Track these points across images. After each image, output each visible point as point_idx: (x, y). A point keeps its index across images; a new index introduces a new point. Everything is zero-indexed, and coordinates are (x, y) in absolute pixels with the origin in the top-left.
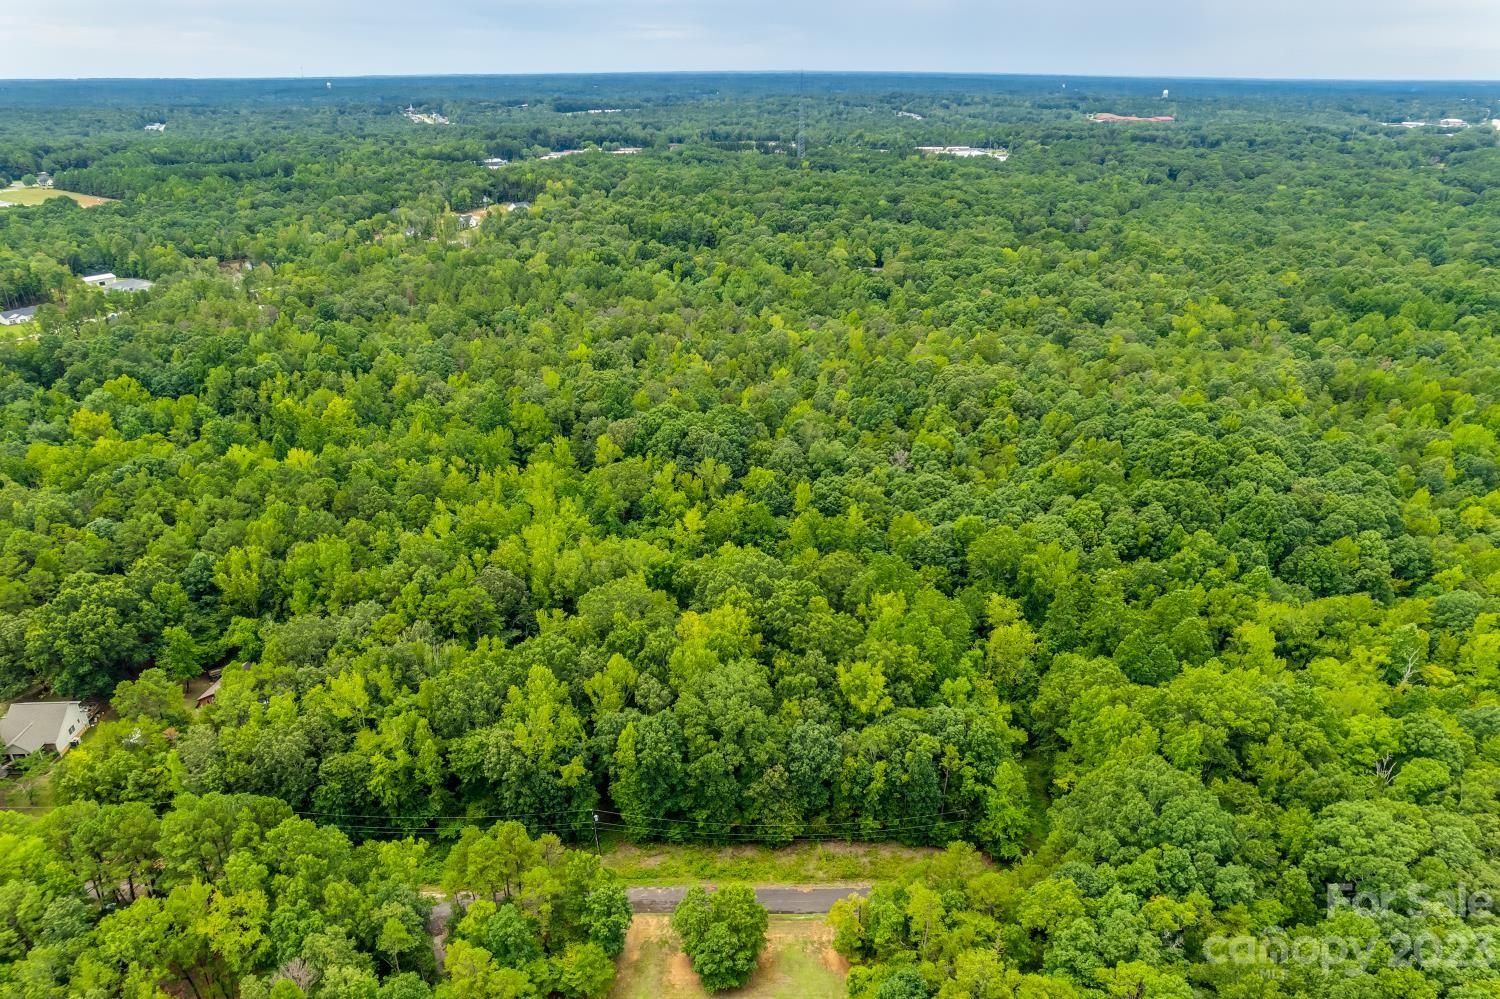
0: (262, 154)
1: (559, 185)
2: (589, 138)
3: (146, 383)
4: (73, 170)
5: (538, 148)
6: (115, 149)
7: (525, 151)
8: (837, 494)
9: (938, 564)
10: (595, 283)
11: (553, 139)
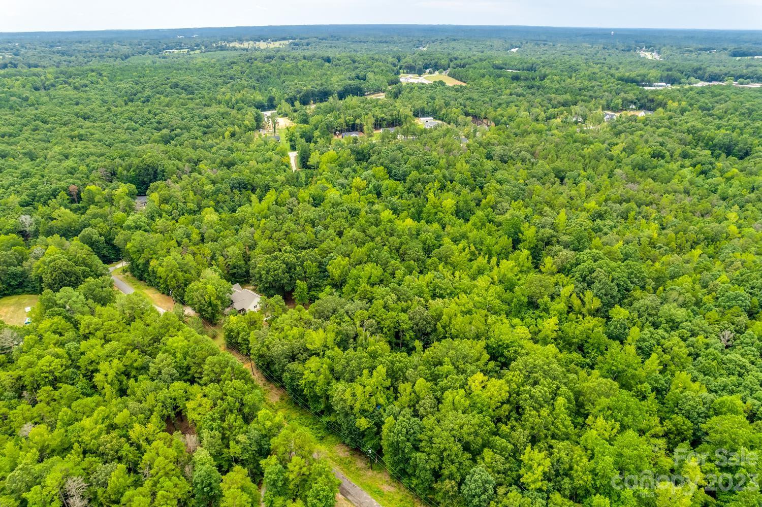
0: (541, 68)
1: (676, 104)
2: (732, 76)
3: (389, 172)
4: (458, 68)
5: (692, 79)
6: (481, 60)
7: (683, 80)
8: (654, 342)
9: (688, 417)
10: (641, 167)
11: (707, 75)
